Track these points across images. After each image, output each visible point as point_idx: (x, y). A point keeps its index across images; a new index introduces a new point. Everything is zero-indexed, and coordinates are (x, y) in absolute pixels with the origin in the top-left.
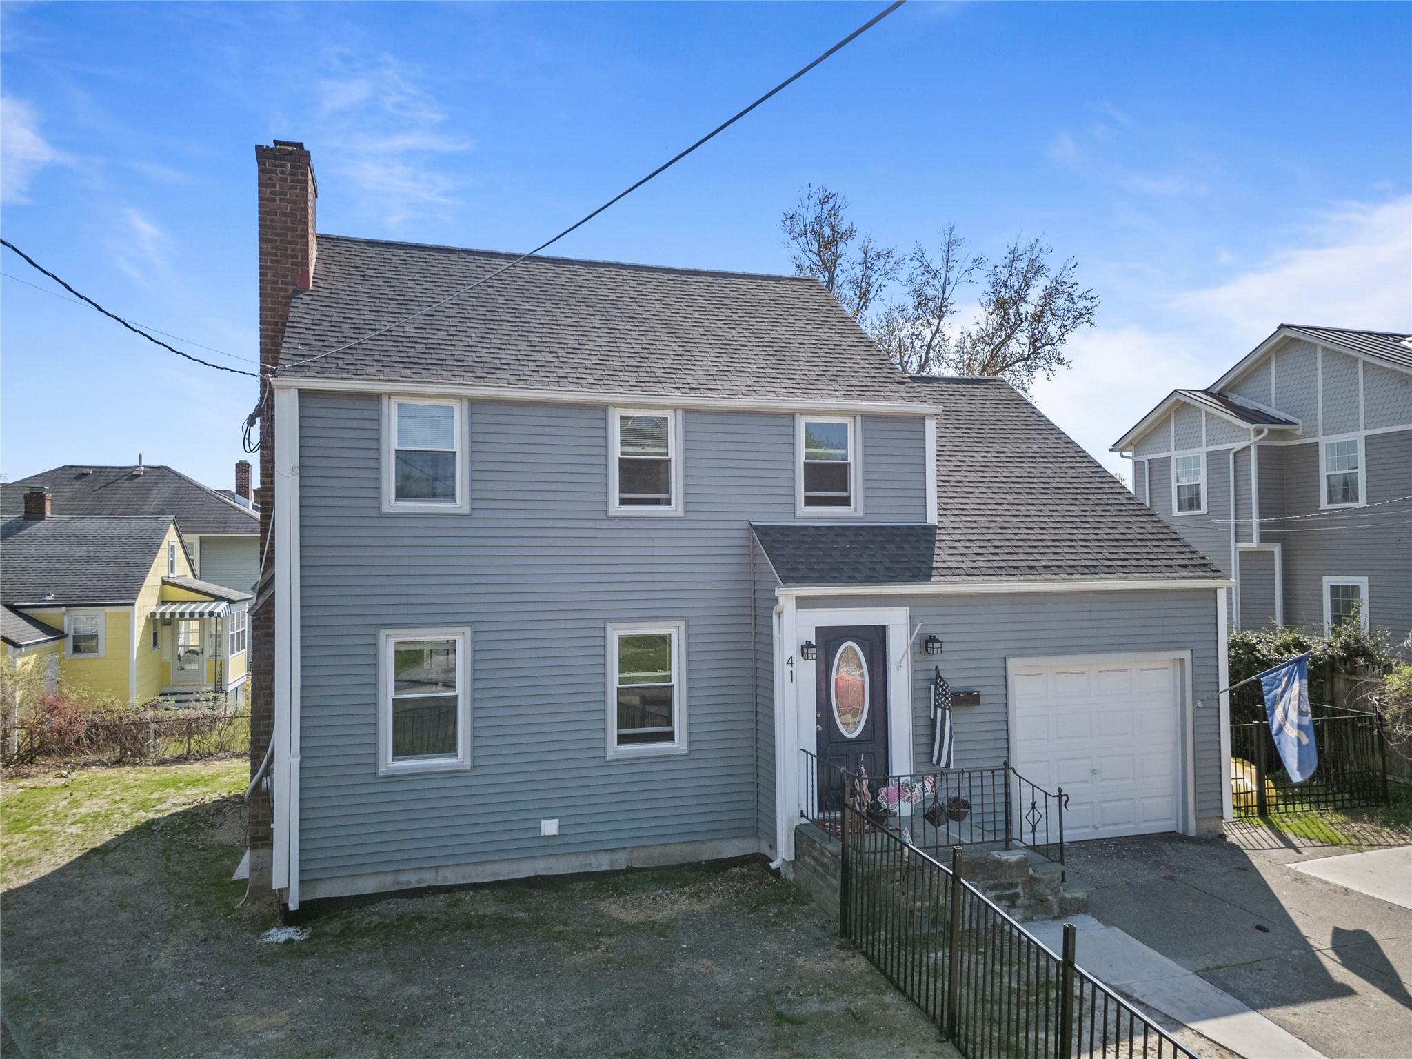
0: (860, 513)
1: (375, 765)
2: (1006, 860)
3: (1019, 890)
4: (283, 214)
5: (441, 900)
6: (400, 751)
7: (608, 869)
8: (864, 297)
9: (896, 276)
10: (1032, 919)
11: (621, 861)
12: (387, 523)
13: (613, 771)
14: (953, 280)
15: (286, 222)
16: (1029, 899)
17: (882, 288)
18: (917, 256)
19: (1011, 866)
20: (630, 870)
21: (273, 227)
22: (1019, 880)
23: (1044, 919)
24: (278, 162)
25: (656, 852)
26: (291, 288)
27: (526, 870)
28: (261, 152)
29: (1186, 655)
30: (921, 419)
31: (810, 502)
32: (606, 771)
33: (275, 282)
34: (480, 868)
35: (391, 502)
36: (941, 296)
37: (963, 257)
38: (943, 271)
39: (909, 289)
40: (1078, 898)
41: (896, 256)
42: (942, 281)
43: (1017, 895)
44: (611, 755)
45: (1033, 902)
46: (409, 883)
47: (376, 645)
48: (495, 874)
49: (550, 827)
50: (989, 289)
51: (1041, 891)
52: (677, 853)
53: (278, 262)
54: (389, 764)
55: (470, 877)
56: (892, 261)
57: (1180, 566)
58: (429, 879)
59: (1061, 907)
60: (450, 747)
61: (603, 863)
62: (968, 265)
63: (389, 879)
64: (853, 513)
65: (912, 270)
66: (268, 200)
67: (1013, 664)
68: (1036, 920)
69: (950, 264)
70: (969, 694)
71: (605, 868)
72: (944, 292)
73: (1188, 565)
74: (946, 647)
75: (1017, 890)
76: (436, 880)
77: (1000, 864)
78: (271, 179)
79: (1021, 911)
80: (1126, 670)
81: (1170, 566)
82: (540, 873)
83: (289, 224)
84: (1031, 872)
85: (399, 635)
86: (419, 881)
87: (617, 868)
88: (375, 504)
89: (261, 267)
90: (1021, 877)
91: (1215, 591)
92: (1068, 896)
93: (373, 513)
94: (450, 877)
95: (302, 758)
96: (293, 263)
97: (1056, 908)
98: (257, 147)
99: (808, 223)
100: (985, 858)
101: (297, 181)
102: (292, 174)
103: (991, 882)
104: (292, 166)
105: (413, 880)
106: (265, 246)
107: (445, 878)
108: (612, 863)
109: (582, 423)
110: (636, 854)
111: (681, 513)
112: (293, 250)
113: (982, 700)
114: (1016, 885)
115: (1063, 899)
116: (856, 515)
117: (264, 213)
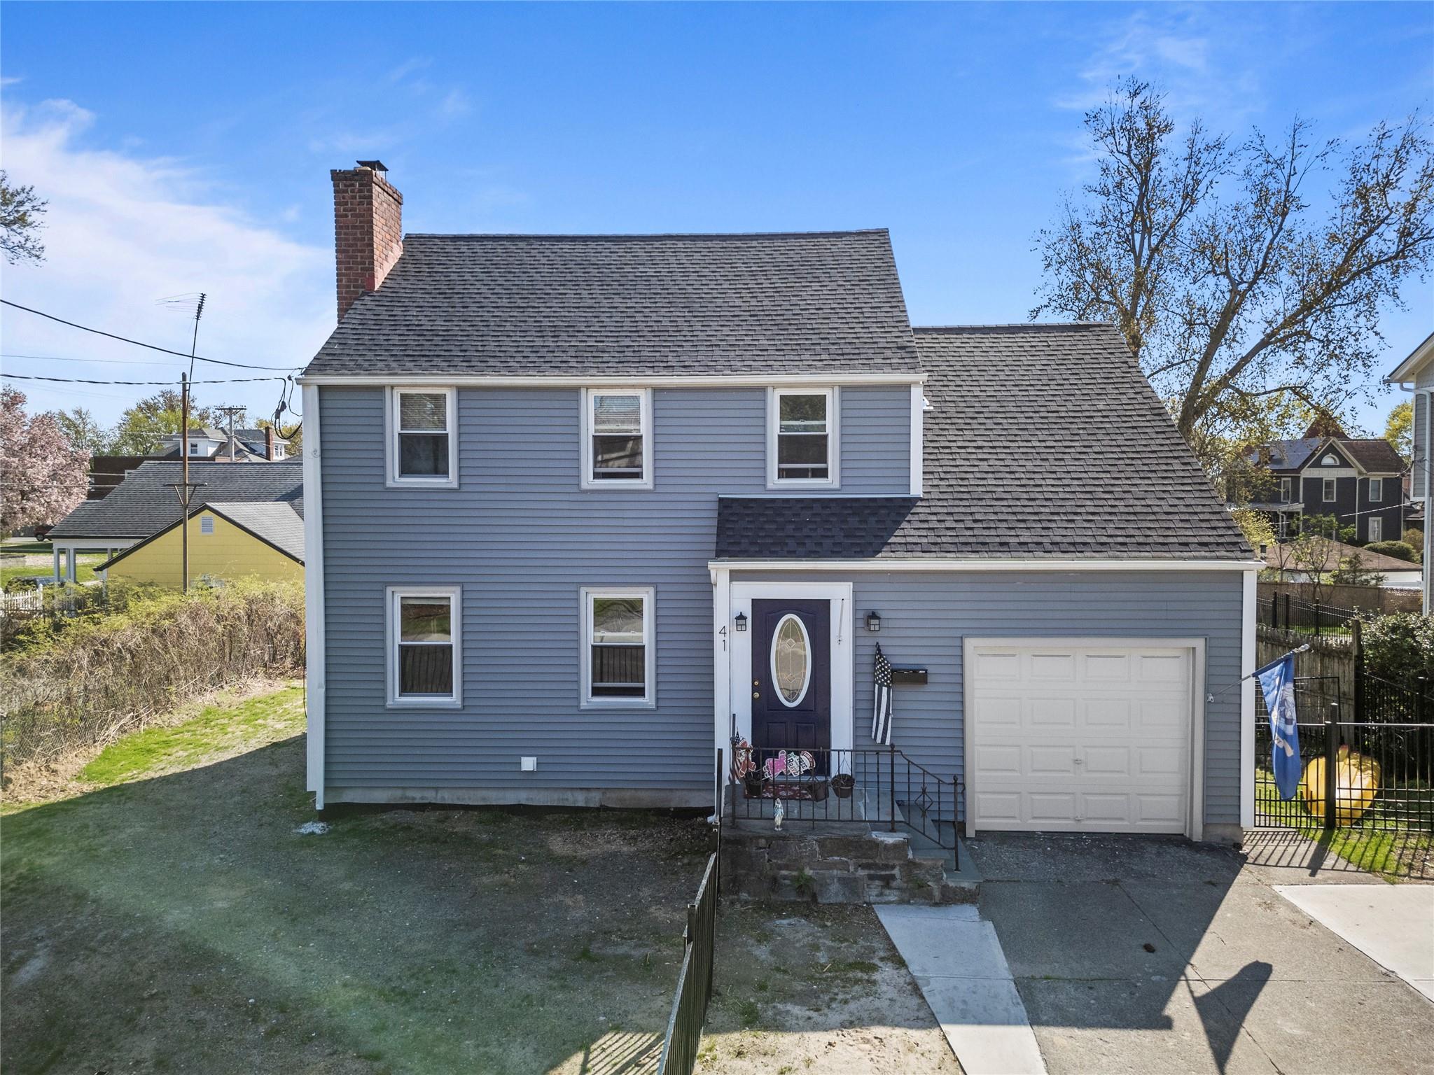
0: (836, 485)
1: (384, 698)
2: (882, 842)
3: (896, 872)
4: (354, 227)
5: (433, 816)
6: (405, 689)
7: (584, 805)
8: (1190, 198)
9: (1231, 169)
10: (908, 903)
11: (595, 800)
12: (392, 496)
13: (587, 719)
14: (1300, 170)
15: (356, 234)
16: (906, 882)
17: (1214, 185)
18: (1253, 145)
19: (887, 847)
20: (603, 808)
21: (347, 239)
22: (897, 862)
23: (923, 904)
24: (348, 183)
25: (628, 794)
26: (361, 290)
27: (510, 798)
28: (337, 176)
29: (1199, 644)
30: (907, 387)
31: (783, 473)
32: (577, 719)
33: (348, 287)
34: (472, 792)
35: (394, 478)
36: (1284, 188)
37: (1314, 142)
38: (1289, 158)
39: (1246, 182)
40: (963, 888)
41: (1229, 147)
42: (1286, 172)
43: (893, 877)
44: (584, 705)
45: (911, 885)
46: (414, 798)
47: (383, 599)
48: (484, 799)
49: (528, 764)
50: (1348, 176)
51: (922, 877)
52: (647, 798)
53: (350, 269)
54: (396, 698)
55: (464, 799)
56: (1225, 153)
57: (1200, 544)
58: (430, 797)
59: (943, 895)
60: (447, 689)
61: (580, 800)
62: (1322, 148)
63: (399, 793)
64: (830, 484)
65: (1250, 161)
66: (342, 216)
67: (971, 644)
68: (913, 904)
69: (1297, 150)
70: (915, 671)
71: (581, 804)
72: (1288, 184)
73: (1211, 544)
74: (884, 623)
75: (893, 872)
76: (436, 798)
77: (876, 845)
78: (344, 198)
79: (896, 893)
80: (1123, 657)
81: (1186, 544)
82: (523, 802)
83: (359, 236)
84: (910, 856)
85: (405, 592)
86: (422, 798)
87: (592, 805)
88: (379, 480)
89: (338, 275)
90: (900, 859)
91: (1241, 573)
92: (951, 884)
93: (379, 488)
94: (447, 797)
95: (327, 689)
96: (362, 269)
97: (937, 894)
98: (333, 172)
99: (1116, 120)
100: (860, 836)
101: (364, 197)
102: (360, 191)
103: (864, 861)
104: (360, 185)
105: (417, 796)
106: (342, 256)
107: (443, 798)
108: (587, 800)
109: (557, 405)
110: (608, 795)
111: (650, 487)
112: (362, 257)
113: (930, 679)
114: (893, 867)
115: (945, 887)
116: (832, 487)
117: (339, 228)
